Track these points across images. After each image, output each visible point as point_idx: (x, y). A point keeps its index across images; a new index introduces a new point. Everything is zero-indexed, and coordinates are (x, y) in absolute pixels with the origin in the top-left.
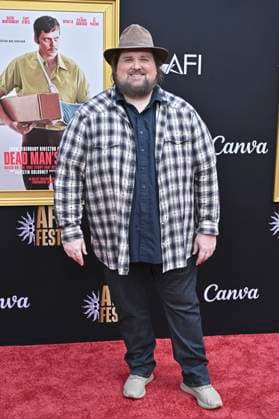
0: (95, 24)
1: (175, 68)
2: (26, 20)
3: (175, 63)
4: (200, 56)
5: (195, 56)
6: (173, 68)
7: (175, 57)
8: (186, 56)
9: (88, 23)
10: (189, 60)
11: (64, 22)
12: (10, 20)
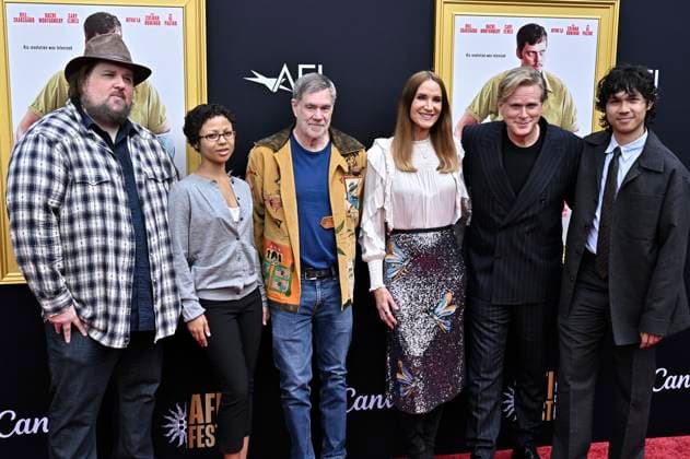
0: (171, 22)
1: (287, 83)
2: (73, 19)
3: (285, 76)
4: (320, 67)
5: (313, 66)
6: (283, 84)
7: (285, 69)
8: (301, 67)
9: (162, 23)
10: (305, 71)
11: (127, 20)
12: (51, 18)
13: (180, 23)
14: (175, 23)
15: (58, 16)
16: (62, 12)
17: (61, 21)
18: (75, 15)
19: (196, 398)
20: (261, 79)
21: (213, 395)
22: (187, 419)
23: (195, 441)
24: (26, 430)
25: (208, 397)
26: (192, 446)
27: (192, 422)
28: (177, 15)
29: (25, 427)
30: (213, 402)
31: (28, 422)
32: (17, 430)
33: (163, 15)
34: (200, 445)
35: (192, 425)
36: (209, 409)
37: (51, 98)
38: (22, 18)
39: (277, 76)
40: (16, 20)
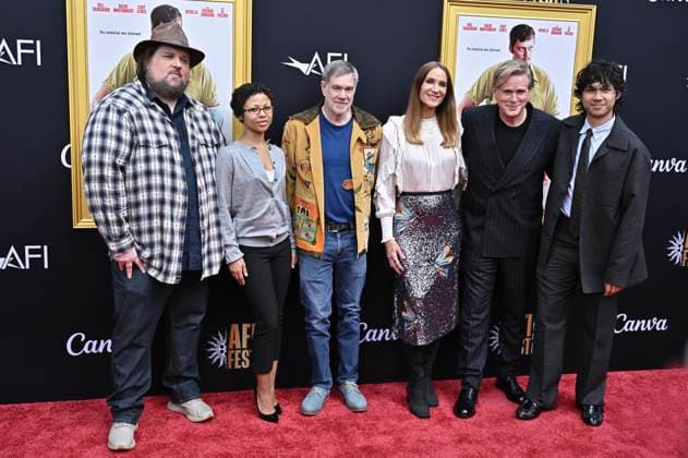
0: (223, 15)
1: (317, 68)
2: (142, 9)
3: (316, 62)
4: (346, 55)
5: (340, 55)
6: (314, 69)
7: (316, 56)
8: (330, 55)
9: (216, 15)
10: (333, 59)
11: (187, 12)
12: (123, 9)
13: (230, 16)
14: (226, 16)
15: (129, 7)
16: (133, 4)
17: (131, 11)
18: (143, 7)
19: (235, 327)
20: (296, 64)
21: (249, 326)
22: (227, 344)
23: (233, 363)
24: (93, 350)
25: (245, 326)
26: (230, 367)
27: (231, 347)
28: (228, 9)
29: (93, 347)
30: (249, 331)
31: (95, 343)
32: (86, 349)
33: (216, 7)
34: (237, 366)
35: (230, 349)
36: (245, 336)
37: (122, 75)
38: (100, 8)
39: (309, 62)
40: (95, 9)
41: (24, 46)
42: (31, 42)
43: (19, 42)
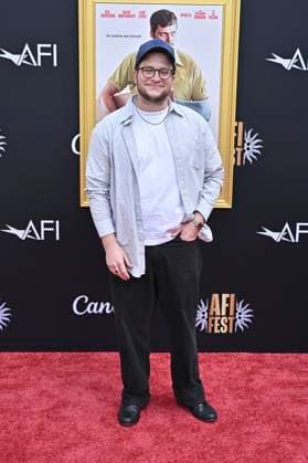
0: (214, 17)
2: (142, 14)
9: (207, 17)
12: (127, 14)
13: (220, 18)
14: (216, 18)
15: (132, 13)
16: (135, 10)
17: (134, 16)
18: (143, 12)
19: (216, 296)
20: (279, 60)
21: (228, 295)
22: (208, 311)
23: (213, 328)
24: (95, 310)
25: (225, 296)
26: (210, 331)
27: (212, 313)
28: (219, 11)
29: (95, 308)
30: (228, 300)
31: (96, 305)
32: (88, 309)
33: (208, 11)
34: (216, 331)
35: (211, 316)
36: (224, 305)
37: (124, 72)
38: (107, 15)
39: (291, 58)
40: (103, 16)
41: (43, 50)
42: (49, 46)
43: (39, 46)
